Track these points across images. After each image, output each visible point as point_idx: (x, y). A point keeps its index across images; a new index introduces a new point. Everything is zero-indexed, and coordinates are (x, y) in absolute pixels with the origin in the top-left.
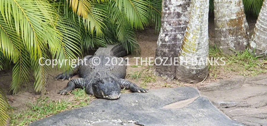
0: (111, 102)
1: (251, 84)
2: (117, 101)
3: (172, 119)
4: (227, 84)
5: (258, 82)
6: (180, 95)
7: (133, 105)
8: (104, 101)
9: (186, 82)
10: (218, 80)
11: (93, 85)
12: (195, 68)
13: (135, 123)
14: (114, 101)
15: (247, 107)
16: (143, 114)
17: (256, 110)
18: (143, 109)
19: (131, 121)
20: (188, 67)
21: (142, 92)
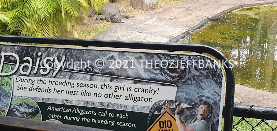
0: (122, 24)
1: (176, 8)
2: (124, 23)
3: (151, 28)
4: (166, 9)
5: (178, 7)
6: (149, 17)
7: (132, 24)
8: (119, 24)
9: (148, 11)
10: (161, 8)
11: (110, 17)
12: (152, 4)
13: (137, 32)
14: (123, 23)
15: (179, 18)
16: (138, 27)
17: (183, 19)
18: (137, 25)
19: (135, 31)
20: (149, 4)
21: (132, 18)
